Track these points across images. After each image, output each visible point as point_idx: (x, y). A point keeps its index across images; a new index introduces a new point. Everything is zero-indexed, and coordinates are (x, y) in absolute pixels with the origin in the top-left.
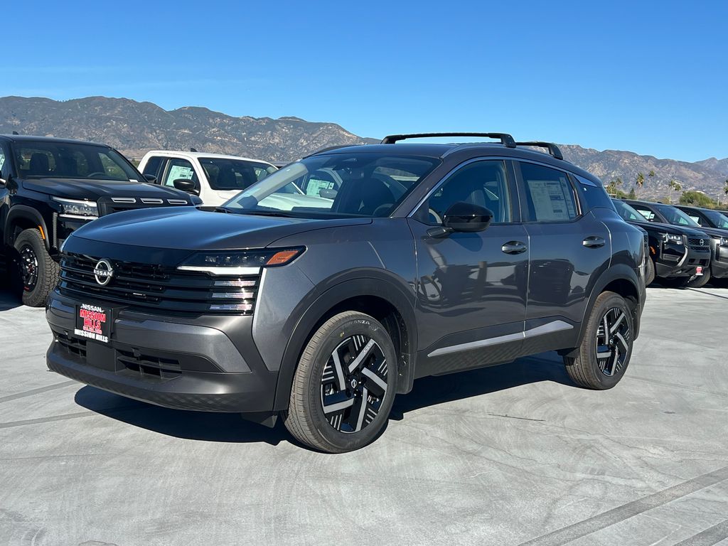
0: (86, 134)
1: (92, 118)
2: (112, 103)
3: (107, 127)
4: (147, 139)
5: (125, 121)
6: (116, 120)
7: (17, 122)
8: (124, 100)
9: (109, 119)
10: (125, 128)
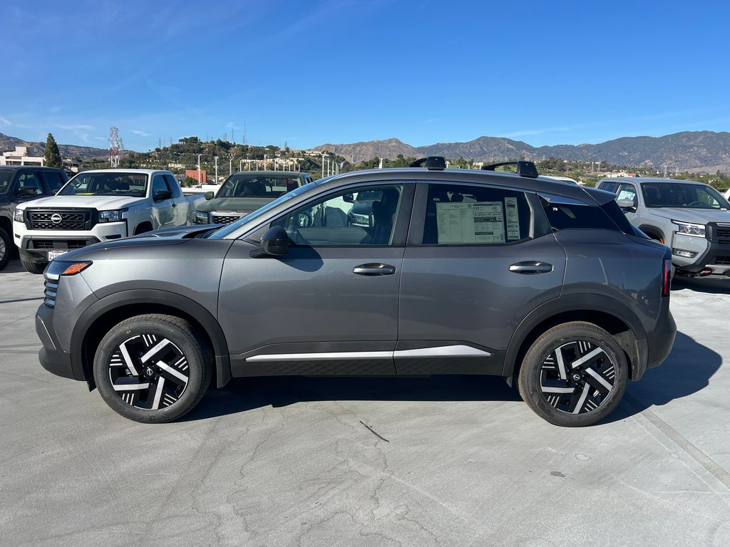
0: (674, 158)
1: (679, 147)
2: (696, 135)
3: (690, 152)
4: (721, 158)
5: (704, 147)
6: (698, 147)
7: (626, 154)
8: (705, 133)
9: (692, 146)
10: (704, 152)
